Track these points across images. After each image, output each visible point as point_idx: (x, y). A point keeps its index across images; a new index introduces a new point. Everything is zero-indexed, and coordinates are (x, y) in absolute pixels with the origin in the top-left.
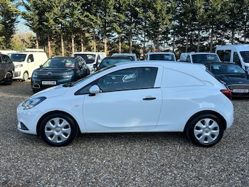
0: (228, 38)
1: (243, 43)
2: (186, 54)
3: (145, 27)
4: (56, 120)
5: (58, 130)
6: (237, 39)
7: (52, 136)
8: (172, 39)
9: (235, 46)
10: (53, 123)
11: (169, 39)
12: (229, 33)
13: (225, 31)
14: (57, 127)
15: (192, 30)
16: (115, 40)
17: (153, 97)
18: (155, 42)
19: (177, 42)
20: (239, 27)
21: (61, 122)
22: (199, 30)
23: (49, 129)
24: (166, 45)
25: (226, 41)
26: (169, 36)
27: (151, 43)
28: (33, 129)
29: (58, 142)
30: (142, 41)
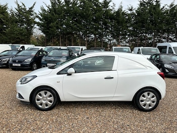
0: (164, 38)
1: (175, 41)
2: (138, 48)
3: (111, 31)
4: (42, 93)
5: (44, 99)
6: (171, 39)
7: (41, 104)
8: (129, 39)
9: (170, 43)
10: (40, 95)
11: (127, 38)
12: (165, 35)
13: (163, 34)
14: (44, 97)
15: (141, 33)
16: (92, 39)
17: (111, 77)
18: (117, 40)
19: (132, 41)
20: (172, 31)
21: (46, 93)
22: (146, 33)
23: (38, 100)
24: (124, 42)
25: (164, 40)
26: (127, 36)
27: (115, 41)
28: (27, 98)
29: (46, 107)
30: (109, 40)
